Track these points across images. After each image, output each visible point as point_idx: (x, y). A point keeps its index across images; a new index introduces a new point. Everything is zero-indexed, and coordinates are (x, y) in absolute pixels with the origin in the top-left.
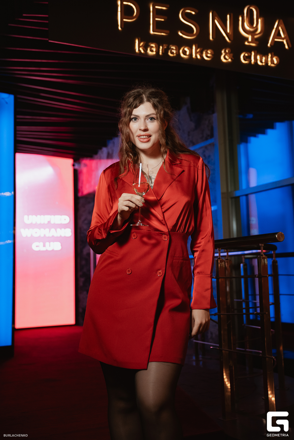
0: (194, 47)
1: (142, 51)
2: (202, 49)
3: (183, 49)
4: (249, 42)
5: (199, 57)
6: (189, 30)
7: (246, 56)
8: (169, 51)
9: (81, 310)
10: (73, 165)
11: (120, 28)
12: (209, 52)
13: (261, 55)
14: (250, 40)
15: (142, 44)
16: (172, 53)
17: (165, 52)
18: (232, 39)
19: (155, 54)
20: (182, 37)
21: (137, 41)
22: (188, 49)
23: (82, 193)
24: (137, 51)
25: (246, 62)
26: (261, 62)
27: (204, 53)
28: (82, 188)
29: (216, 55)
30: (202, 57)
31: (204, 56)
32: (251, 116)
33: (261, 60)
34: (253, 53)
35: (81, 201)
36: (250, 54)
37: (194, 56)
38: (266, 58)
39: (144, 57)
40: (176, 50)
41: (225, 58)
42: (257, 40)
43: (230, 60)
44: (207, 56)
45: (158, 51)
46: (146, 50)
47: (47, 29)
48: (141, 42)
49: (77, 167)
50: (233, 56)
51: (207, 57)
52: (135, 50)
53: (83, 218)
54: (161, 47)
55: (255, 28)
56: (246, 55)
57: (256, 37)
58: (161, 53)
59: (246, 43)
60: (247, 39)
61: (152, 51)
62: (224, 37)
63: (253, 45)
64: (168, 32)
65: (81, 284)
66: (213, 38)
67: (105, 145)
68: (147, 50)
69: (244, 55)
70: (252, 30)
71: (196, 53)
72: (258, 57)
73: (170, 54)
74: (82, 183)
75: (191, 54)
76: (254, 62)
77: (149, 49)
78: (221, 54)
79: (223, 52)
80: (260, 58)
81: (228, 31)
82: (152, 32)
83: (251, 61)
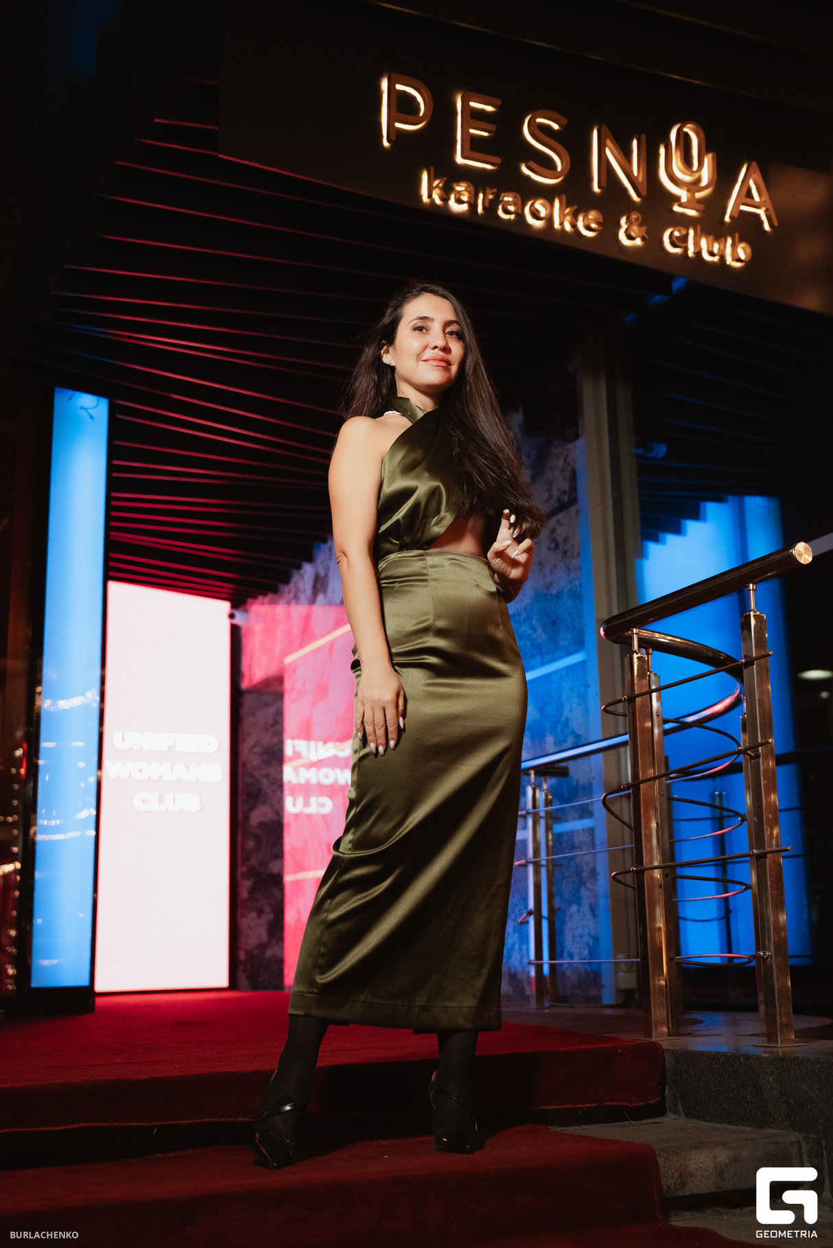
0: (557, 203)
1: (438, 201)
2: (575, 207)
3: (532, 205)
4: (680, 205)
5: (568, 228)
6: (545, 164)
7: (677, 237)
8: (500, 207)
9: (242, 956)
10: (231, 616)
11: (386, 144)
12: (592, 215)
13: (711, 238)
14: (684, 199)
15: (436, 183)
16: (507, 212)
17: (491, 208)
18: (644, 193)
19: (467, 211)
20: (528, 178)
21: (425, 176)
22: (543, 205)
23: (251, 679)
24: (425, 199)
25: (678, 251)
26: (712, 254)
27: (581, 218)
28: (250, 666)
29: (609, 228)
30: (574, 226)
31: (580, 225)
32: (661, 451)
33: (711, 249)
34: (691, 232)
35: (248, 701)
36: (684, 232)
37: (557, 225)
38: (722, 247)
39: (440, 215)
40: (515, 204)
41: (630, 237)
42: (700, 201)
43: (638, 242)
44: (586, 226)
45: (473, 205)
46: (445, 199)
47: (217, 128)
48: (435, 179)
49: (240, 619)
50: (647, 232)
51: (588, 228)
52: (420, 197)
53: (250, 741)
54: (481, 196)
55: (697, 175)
56: (677, 234)
57: (698, 195)
58: (480, 210)
59: (676, 208)
60: (677, 199)
61: (459, 201)
62: (625, 190)
63: (692, 213)
64: (498, 160)
65: (244, 894)
66: (600, 187)
67: (310, 559)
68: (448, 199)
69: (671, 234)
70: (687, 178)
71: (562, 217)
72: (704, 243)
73: (500, 213)
74: (251, 659)
75: (550, 219)
76: (694, 253)
77: (452, 197)
78: (619, 226)
79: (623, 221)
80: (708, 244)
81: (635, 173)
82: (459, 160)
83: (686, 249)
